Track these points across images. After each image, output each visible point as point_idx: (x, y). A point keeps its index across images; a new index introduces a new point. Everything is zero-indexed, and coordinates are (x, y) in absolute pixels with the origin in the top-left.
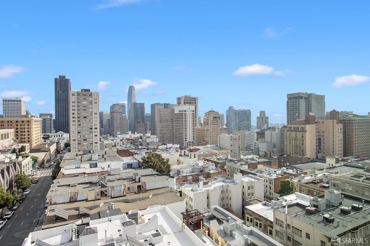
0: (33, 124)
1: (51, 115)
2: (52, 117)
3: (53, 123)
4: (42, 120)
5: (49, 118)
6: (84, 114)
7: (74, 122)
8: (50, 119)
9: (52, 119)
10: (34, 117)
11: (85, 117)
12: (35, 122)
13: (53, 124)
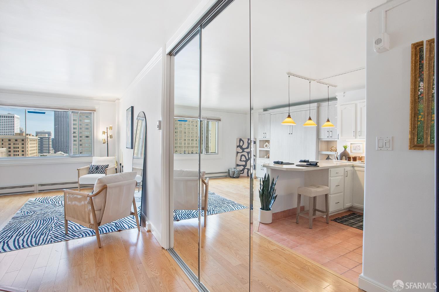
0: (28, 143)
1: (49, 134)
2: (50, 136)
3: (51, 142)
4: (39, 138)
5: (47, 136)
6: (86, 133)
7: (75, 141)
8: (48, 138)
9: (50, 138)
10: (30, 135)
11: (87, 137)
12: (31, 140)
13: (51, 144)
